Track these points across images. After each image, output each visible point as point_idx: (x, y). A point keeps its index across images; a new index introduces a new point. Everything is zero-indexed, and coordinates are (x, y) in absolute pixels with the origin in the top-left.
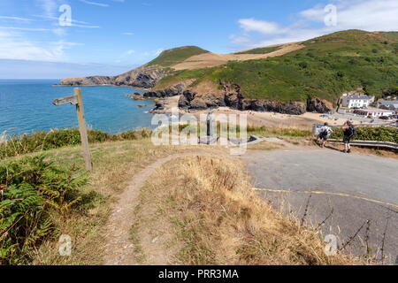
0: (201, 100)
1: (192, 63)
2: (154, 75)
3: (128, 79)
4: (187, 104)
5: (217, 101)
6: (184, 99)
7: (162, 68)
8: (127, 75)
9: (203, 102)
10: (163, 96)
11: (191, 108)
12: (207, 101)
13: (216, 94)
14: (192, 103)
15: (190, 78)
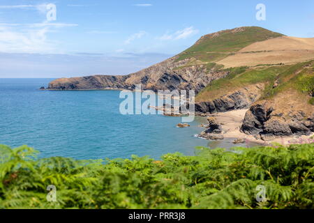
0: (281, 121)
1: (254, 56)
2: (189, 75)
3: (145, 80)
4: (256, 126)
5: (308, 123)
6: (253, 118)
7: (201, 63)
8: (143, 75)
9: (284, 123)
10: (211, 110)
11: (265, 132)
12: (292, 123)
13: (305, 111)
14: (267, 124)
15: (253, 82)
